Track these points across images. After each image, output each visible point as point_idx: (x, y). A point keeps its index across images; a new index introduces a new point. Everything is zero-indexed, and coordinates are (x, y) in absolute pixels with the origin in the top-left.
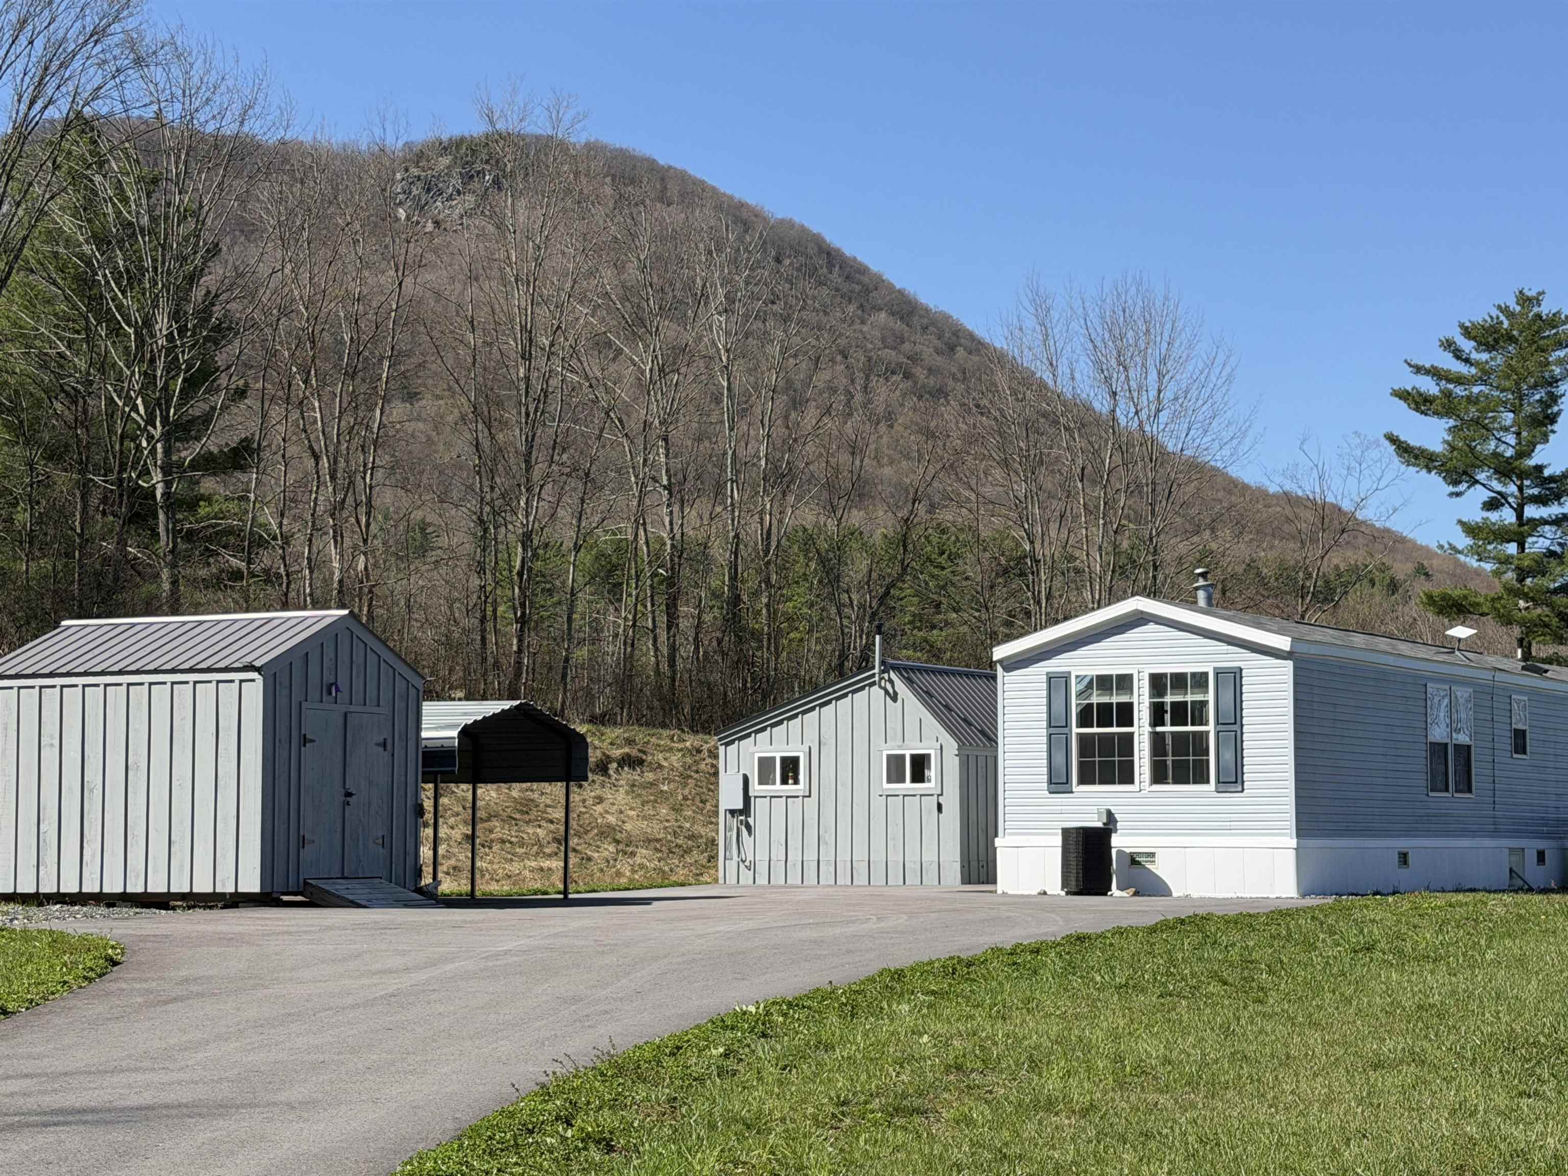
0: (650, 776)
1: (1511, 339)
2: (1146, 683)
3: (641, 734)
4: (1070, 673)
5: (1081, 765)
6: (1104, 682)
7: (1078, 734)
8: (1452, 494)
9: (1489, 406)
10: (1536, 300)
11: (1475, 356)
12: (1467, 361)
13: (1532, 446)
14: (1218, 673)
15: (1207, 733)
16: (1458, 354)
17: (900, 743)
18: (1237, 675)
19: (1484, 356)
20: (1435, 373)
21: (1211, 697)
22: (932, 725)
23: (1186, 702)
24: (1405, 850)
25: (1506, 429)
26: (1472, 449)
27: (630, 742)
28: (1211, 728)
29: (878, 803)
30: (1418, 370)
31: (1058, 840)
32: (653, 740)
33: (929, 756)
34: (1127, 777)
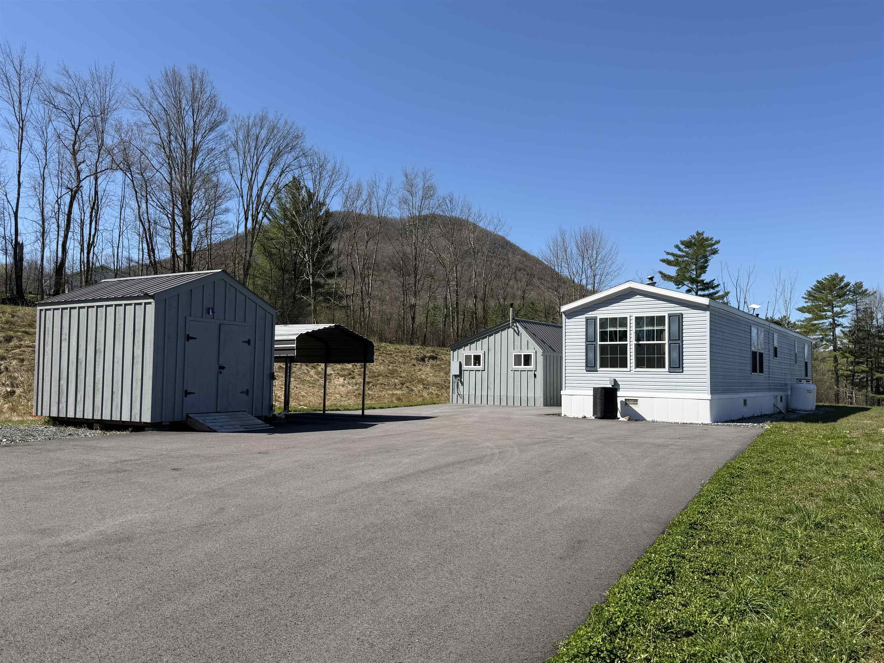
0: (439, 362)
1: (695, 245)
2: (633, 321)
3: (437, 349)
4: (597, 317)
5: (601, 358)
6: (613, 321)
7: (599, 345)
8: (677, 288)
9: (688, 264)
10: (702, 234)
11: (684, 249)
12: (682, 251)
13: (701, 274)
14: (670, 316)
15: (665, 344)
16: (680, 249)
17: (519, 350)
18: (680, 317)
19: (687, 250)
20: (673, 254)
21: (666, 328)
22: (532, 343)
23: (654, 330)
24: (745, 399)
25: (693, 270)
26: (684, 275)
27: (433, 352)
28: (666, 342)
29: (511, 374)
30: (668, 253)
31: (591, 392)
32: (442, 351)
33: (531, 355)
34: (624, 364)
